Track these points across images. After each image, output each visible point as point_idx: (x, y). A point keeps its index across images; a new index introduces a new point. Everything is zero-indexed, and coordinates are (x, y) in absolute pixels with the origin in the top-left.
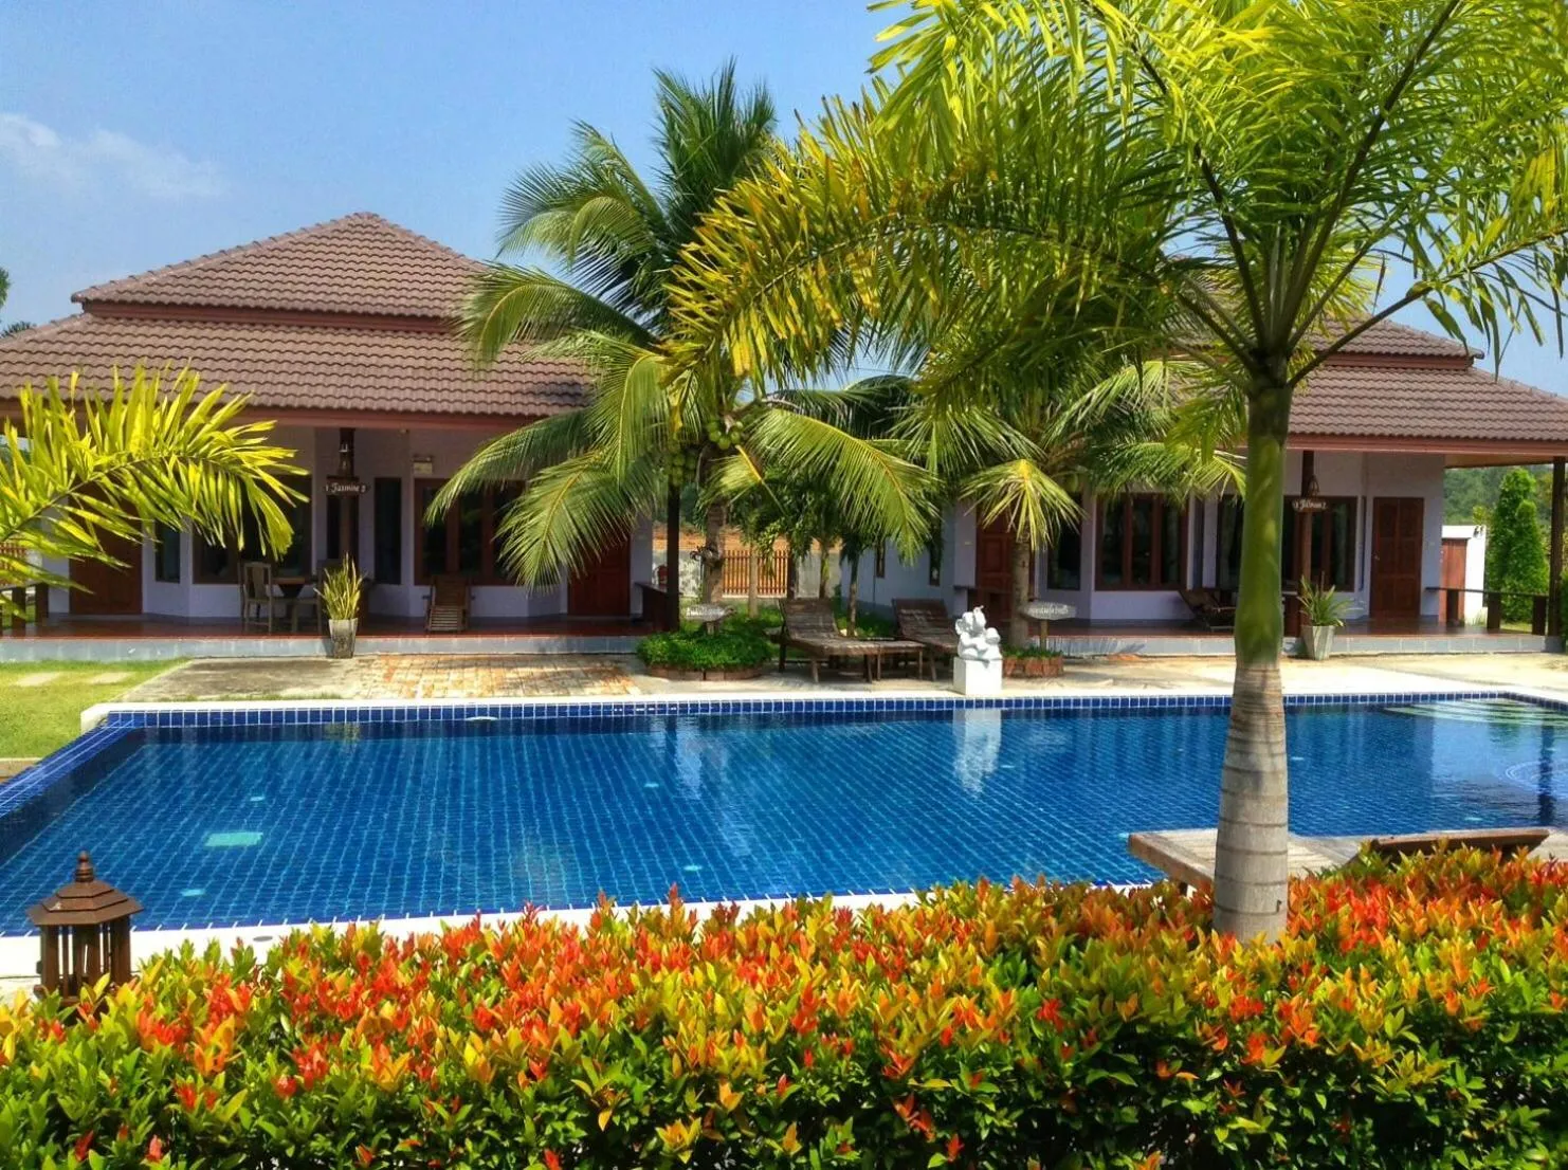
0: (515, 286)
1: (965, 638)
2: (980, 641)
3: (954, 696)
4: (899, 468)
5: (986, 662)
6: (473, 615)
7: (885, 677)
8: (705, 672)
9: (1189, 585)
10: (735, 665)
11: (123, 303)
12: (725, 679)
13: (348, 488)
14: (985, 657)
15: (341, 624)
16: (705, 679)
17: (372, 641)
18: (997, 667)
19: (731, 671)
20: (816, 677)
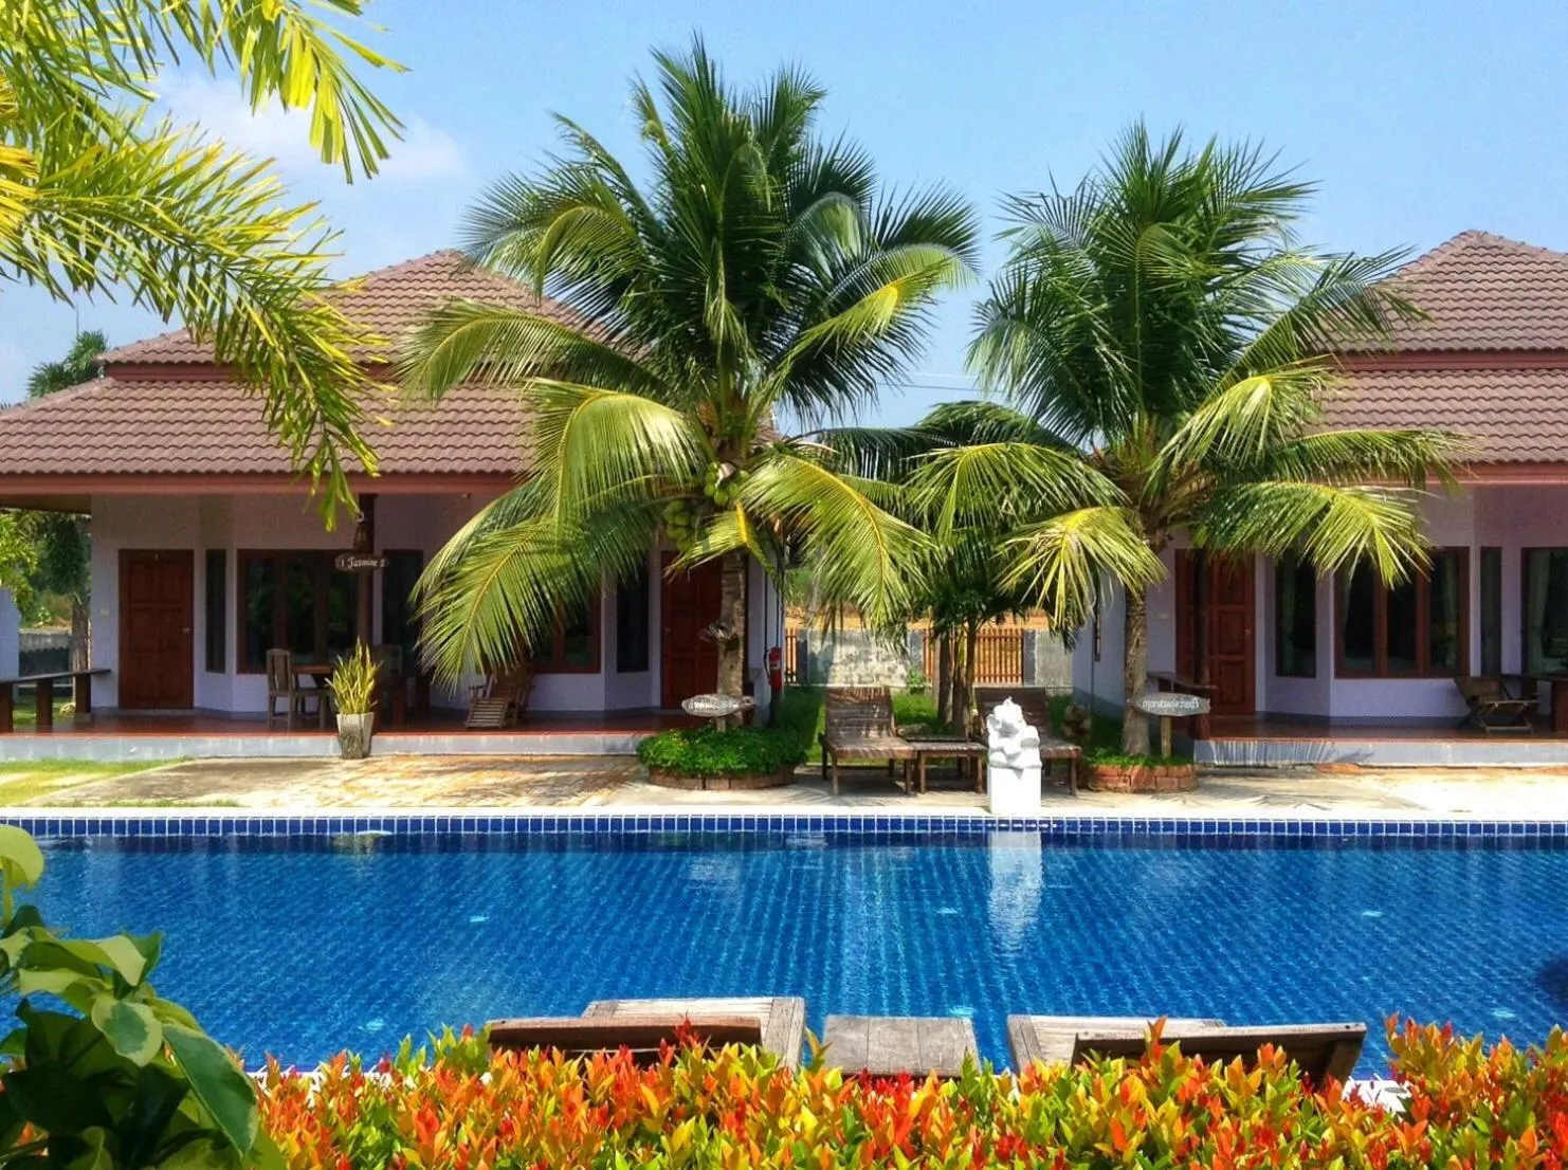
0: (471, 319)
1: (994, 740)
2: (1011, 745)
3: (982, 814)
4: (888, 526)
5: (1018, 771)
6: (530, 708)
7: (929, 789)
8: (703, 778)
9: (1475, 669)
10: (742, 771)
11: (143, 364)
12: (730, 788)
13: (365, 563)
14: (1015, 763)
15: (351, 719)
16: (704, 788)
17: (390, 739)
18: (1034, 777)
19: (735, 778)
20: (836, 787)
